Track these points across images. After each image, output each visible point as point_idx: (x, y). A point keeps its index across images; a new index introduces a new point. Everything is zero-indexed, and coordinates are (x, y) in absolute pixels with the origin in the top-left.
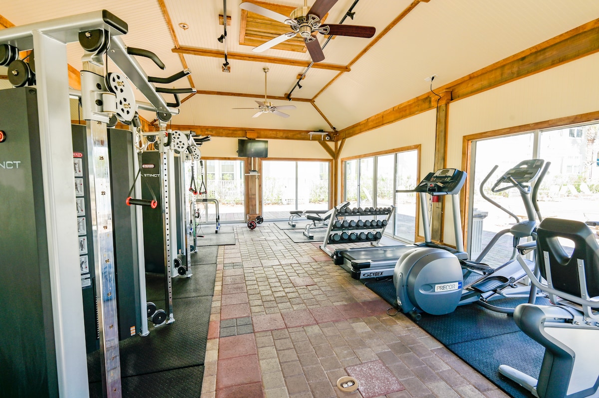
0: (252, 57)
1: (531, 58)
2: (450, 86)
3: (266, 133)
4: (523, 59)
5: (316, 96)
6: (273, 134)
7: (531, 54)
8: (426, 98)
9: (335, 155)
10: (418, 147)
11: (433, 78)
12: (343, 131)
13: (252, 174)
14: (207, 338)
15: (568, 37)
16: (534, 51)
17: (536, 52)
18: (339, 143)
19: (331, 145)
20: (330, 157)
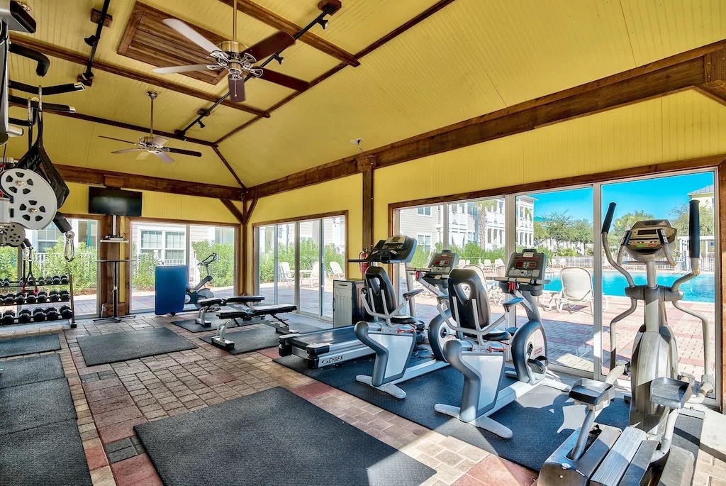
0: (134, 74)
1: (439, 138)
2: (374, 152)
3: (139, 182)
4: (432, 137)
5: (220, 140)
6: (151, 183)
7: (438, 135)
8: (352, 161)
9: (243, 218)
10: (345, 213)
11: (359, 142)
12: (254, 188)
13: (113, 240)
14: (88, 469)
15: (462, 126)
16: (440, 132)
17: (441, 134)
18: (249, 203)
19: (238, 205)
20: (236, 221)
